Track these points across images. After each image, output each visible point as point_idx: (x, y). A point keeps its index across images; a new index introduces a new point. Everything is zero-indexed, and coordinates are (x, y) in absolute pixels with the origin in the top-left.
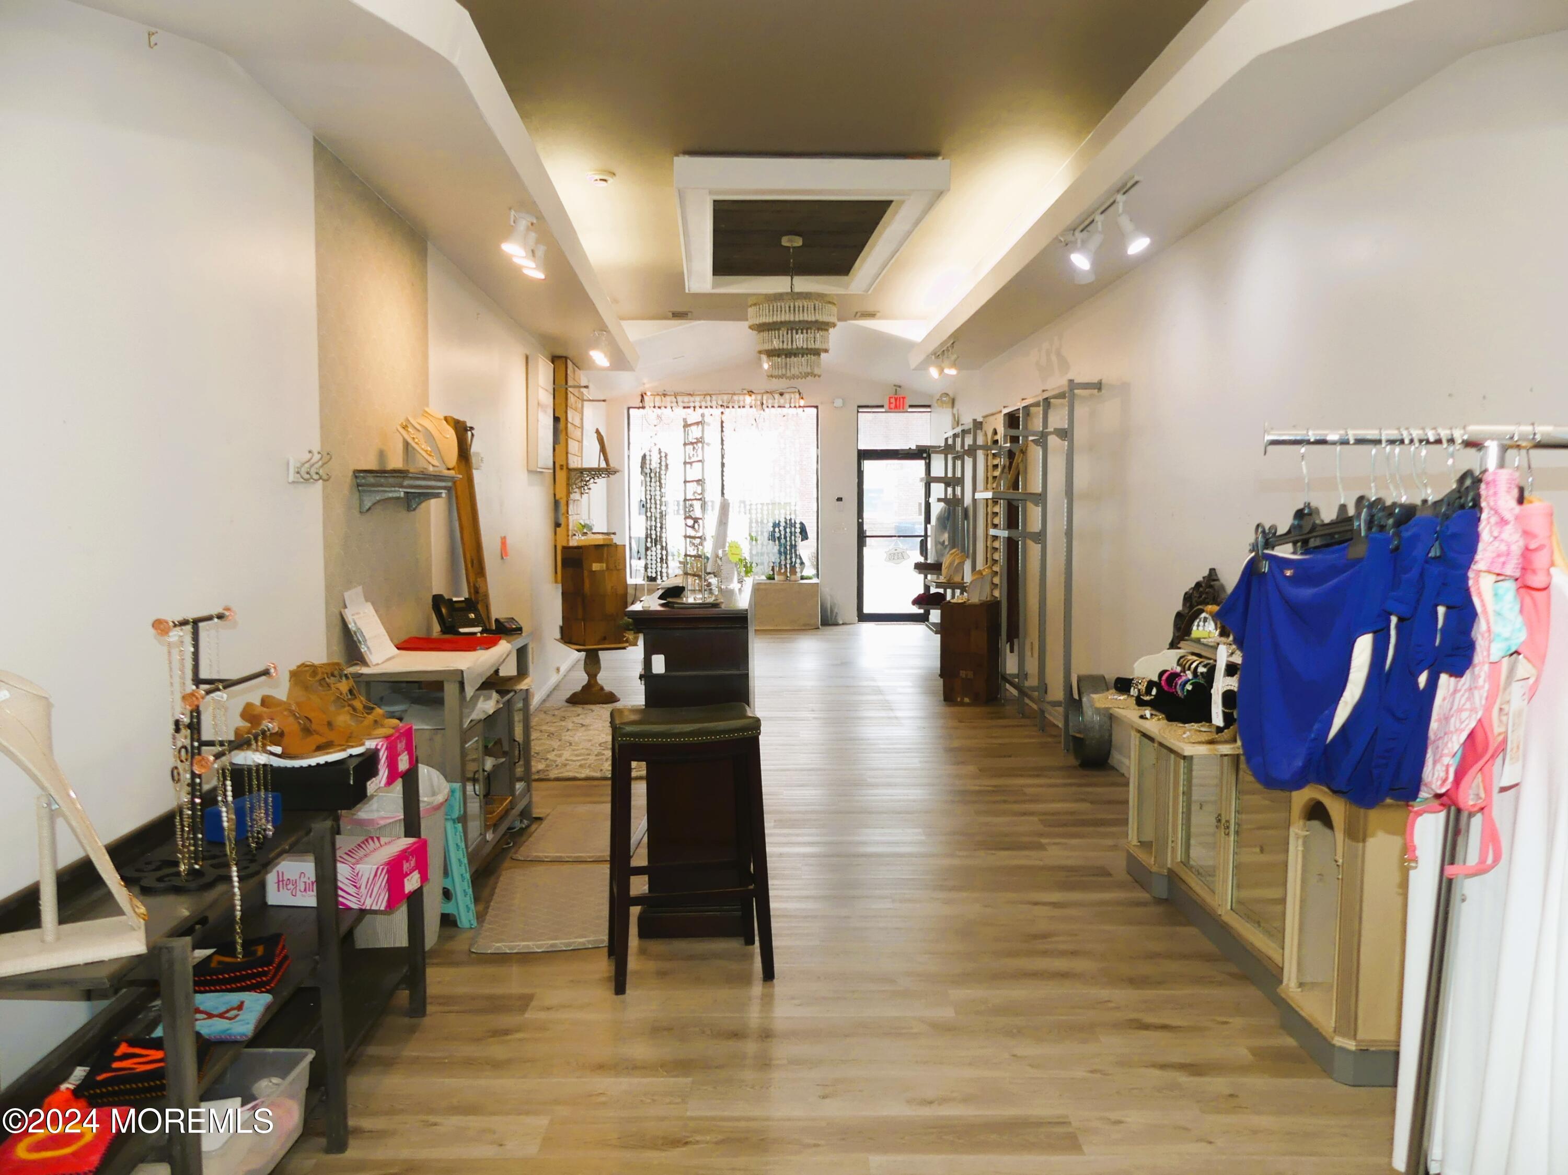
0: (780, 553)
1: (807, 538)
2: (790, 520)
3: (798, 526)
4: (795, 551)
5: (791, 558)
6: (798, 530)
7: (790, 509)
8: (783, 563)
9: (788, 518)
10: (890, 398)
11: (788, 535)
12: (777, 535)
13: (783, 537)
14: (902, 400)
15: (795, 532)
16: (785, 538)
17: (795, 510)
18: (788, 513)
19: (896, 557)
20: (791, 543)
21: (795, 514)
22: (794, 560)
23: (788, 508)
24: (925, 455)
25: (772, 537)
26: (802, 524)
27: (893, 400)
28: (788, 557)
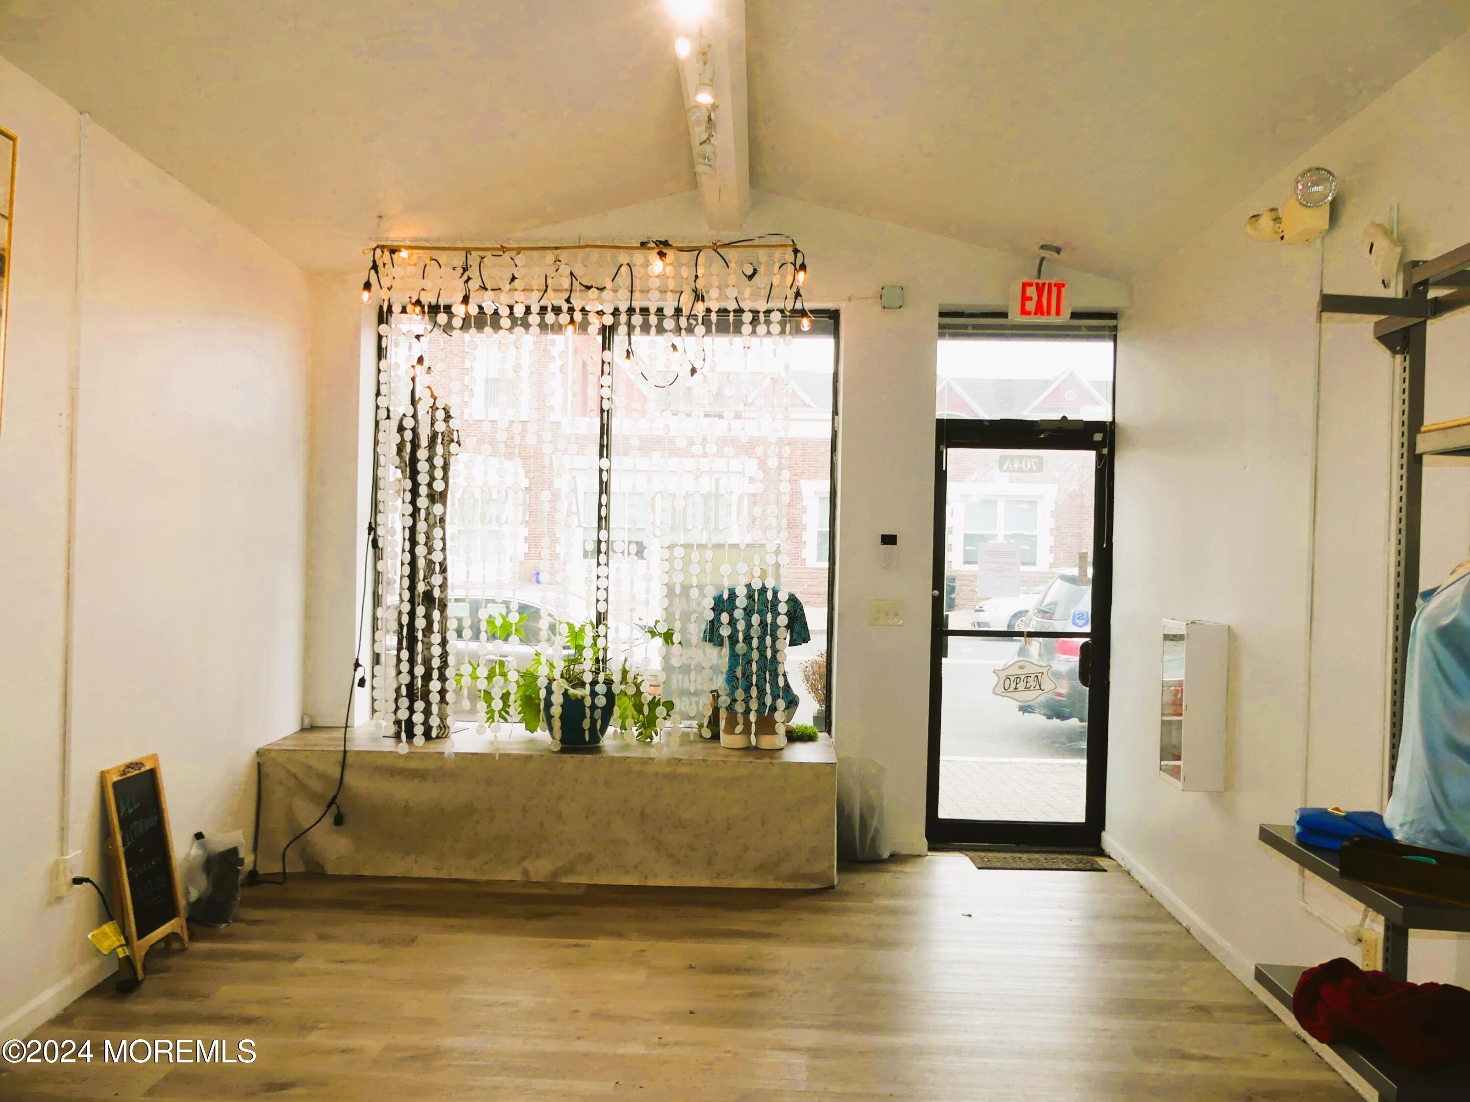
0: (731, 677)
1: (806, 639)
2: (763, 590)
3: (783, 608)
4: (775, 675)
5: (762, 692)
6: (783, 620)
7: (762, 560)
8: (739, 708)
9: (757, 586)
10: (1025, 286)
11: (755, 632)
12: (725, 632)
13: (741, 637)
14: (1054, 290)
15: (775, 626)
16: (748, 639)
17: (777, 565)
18: (757, 572)
19: (1021, 686)
20: (762, 655)
21: (778, 577)
22: (768, 700)
23: (757, 559)
24: (1098, 437)
25: (712, 635)
26: (793, 600)
27: (1032, 292)
28: (754, 692)
